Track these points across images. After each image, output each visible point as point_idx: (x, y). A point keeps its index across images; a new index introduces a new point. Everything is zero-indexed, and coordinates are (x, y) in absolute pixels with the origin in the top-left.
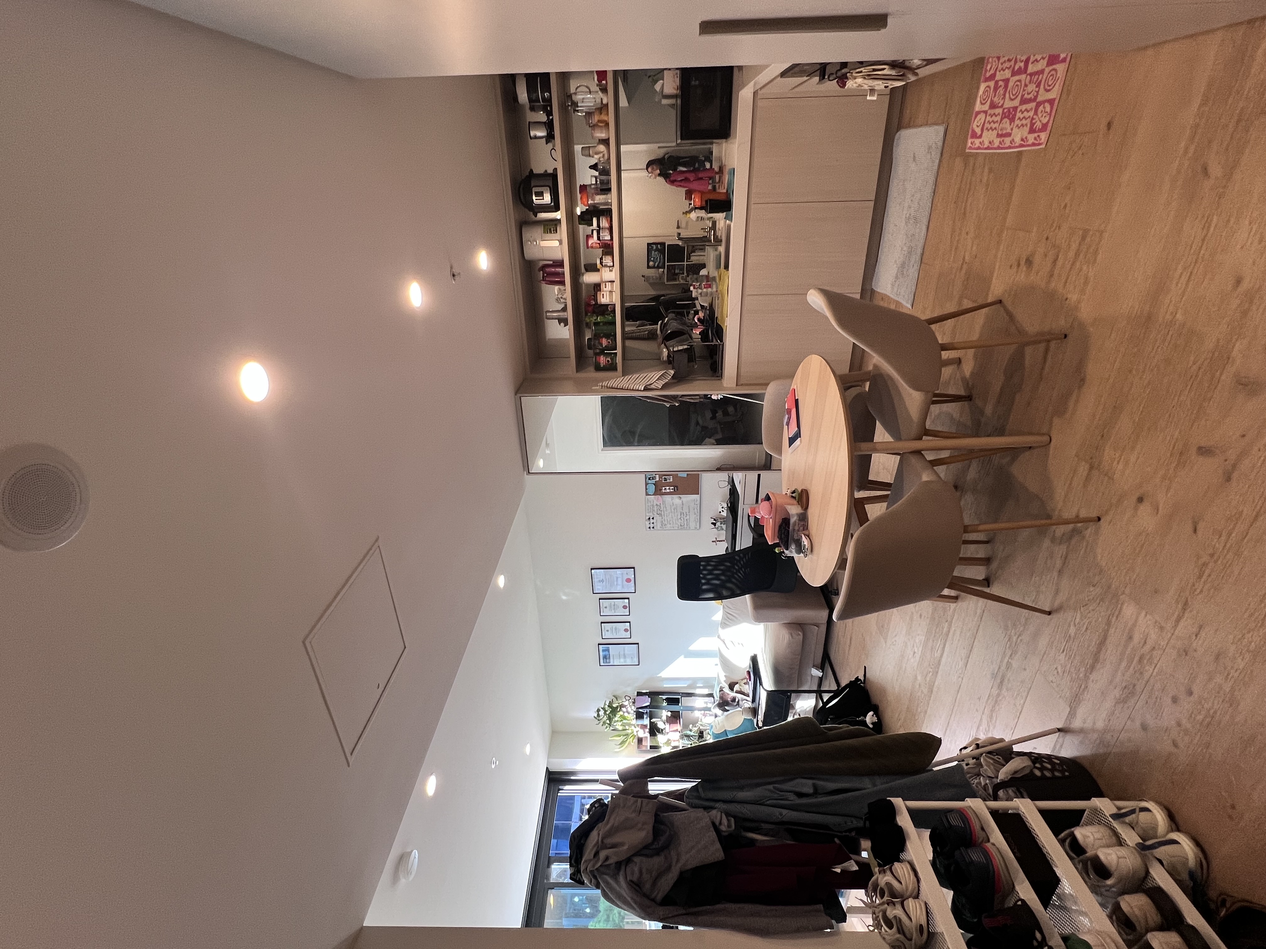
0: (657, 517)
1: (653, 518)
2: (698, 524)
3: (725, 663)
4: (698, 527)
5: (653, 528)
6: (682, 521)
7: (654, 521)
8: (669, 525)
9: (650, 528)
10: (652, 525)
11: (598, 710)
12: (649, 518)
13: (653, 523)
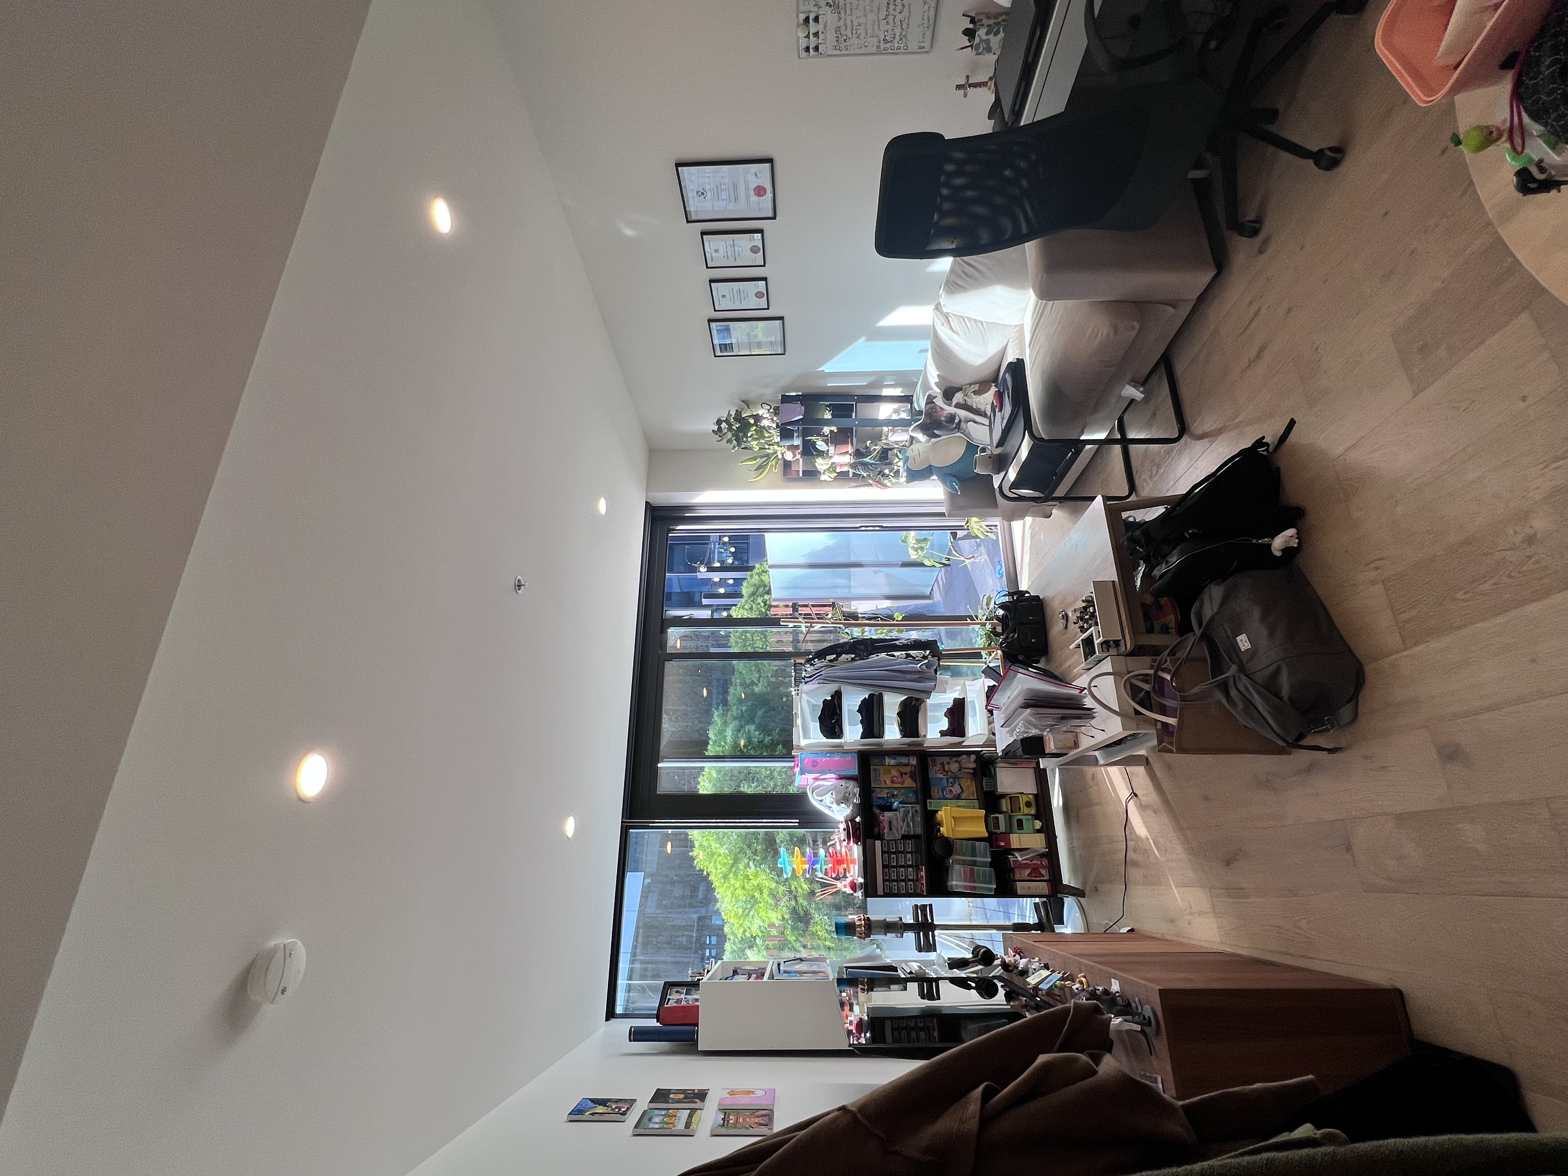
0: (829, 17)
1: (816, 19)
2: (929, 34)
3: (942, 354)
4: (927, 45)
5: (816, 49)
6: (889, 27)
7: (820, 27)
8: (854, 41)
9: (807, 49)
10: (813, 41)
11: (719, 422)
12: (807, 20)
13: (816, 34)
